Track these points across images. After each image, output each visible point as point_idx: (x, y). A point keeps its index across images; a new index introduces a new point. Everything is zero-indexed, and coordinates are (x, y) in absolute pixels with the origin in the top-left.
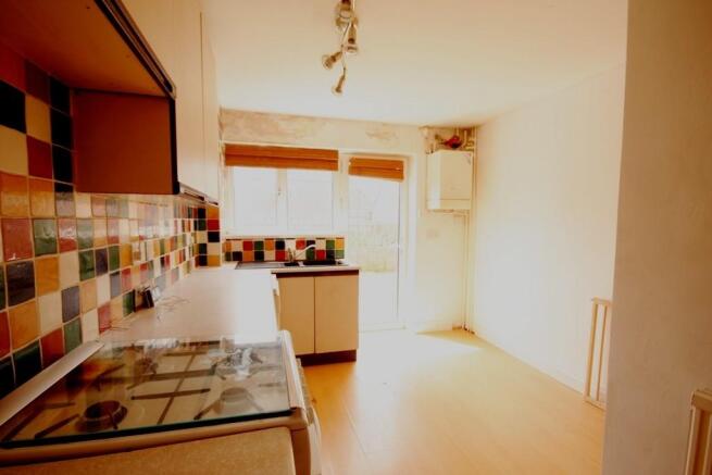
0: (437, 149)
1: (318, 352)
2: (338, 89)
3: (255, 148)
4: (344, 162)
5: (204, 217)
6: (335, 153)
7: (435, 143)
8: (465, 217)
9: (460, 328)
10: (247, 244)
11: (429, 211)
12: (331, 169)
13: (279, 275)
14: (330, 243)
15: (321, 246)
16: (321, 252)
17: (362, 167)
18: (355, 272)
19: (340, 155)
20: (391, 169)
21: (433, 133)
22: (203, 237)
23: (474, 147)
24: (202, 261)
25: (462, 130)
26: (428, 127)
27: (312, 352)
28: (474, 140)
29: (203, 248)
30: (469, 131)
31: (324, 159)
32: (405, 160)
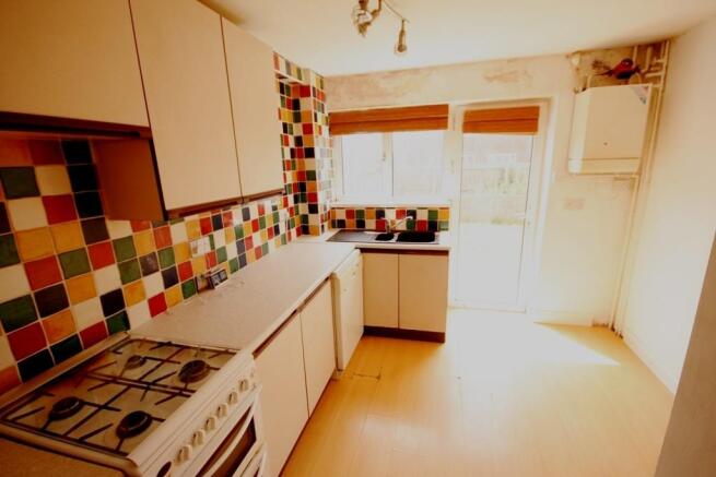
0: (594, 84)
1: (402, 327)
2: (401, 48)
3: (358, 114)
4: (456, 118)
5: (305, 190)
6: (445, 108)
7: (590, 73)
8: (633, 181)
9: (605, 326)
10: (350, 213)
11: (571, 174)
12: (438, 127)
13: (364, 250)
14: (433, 213)
15: (423, 216)
16: (422, 222)
17: (479, 121)
18: (445, 253)
19: (450, 109)
20: (521, 119)
21: (589, 59)
22: (303, 208)
23: (662, 73)
24: (304, 230)
25: (642, 47)
26: (582, 53)
27: (396, 326)
28: (663, 61)
29: (305, 219)
30: (657, 47)
31: (432, 117)
32: (540, 104)
